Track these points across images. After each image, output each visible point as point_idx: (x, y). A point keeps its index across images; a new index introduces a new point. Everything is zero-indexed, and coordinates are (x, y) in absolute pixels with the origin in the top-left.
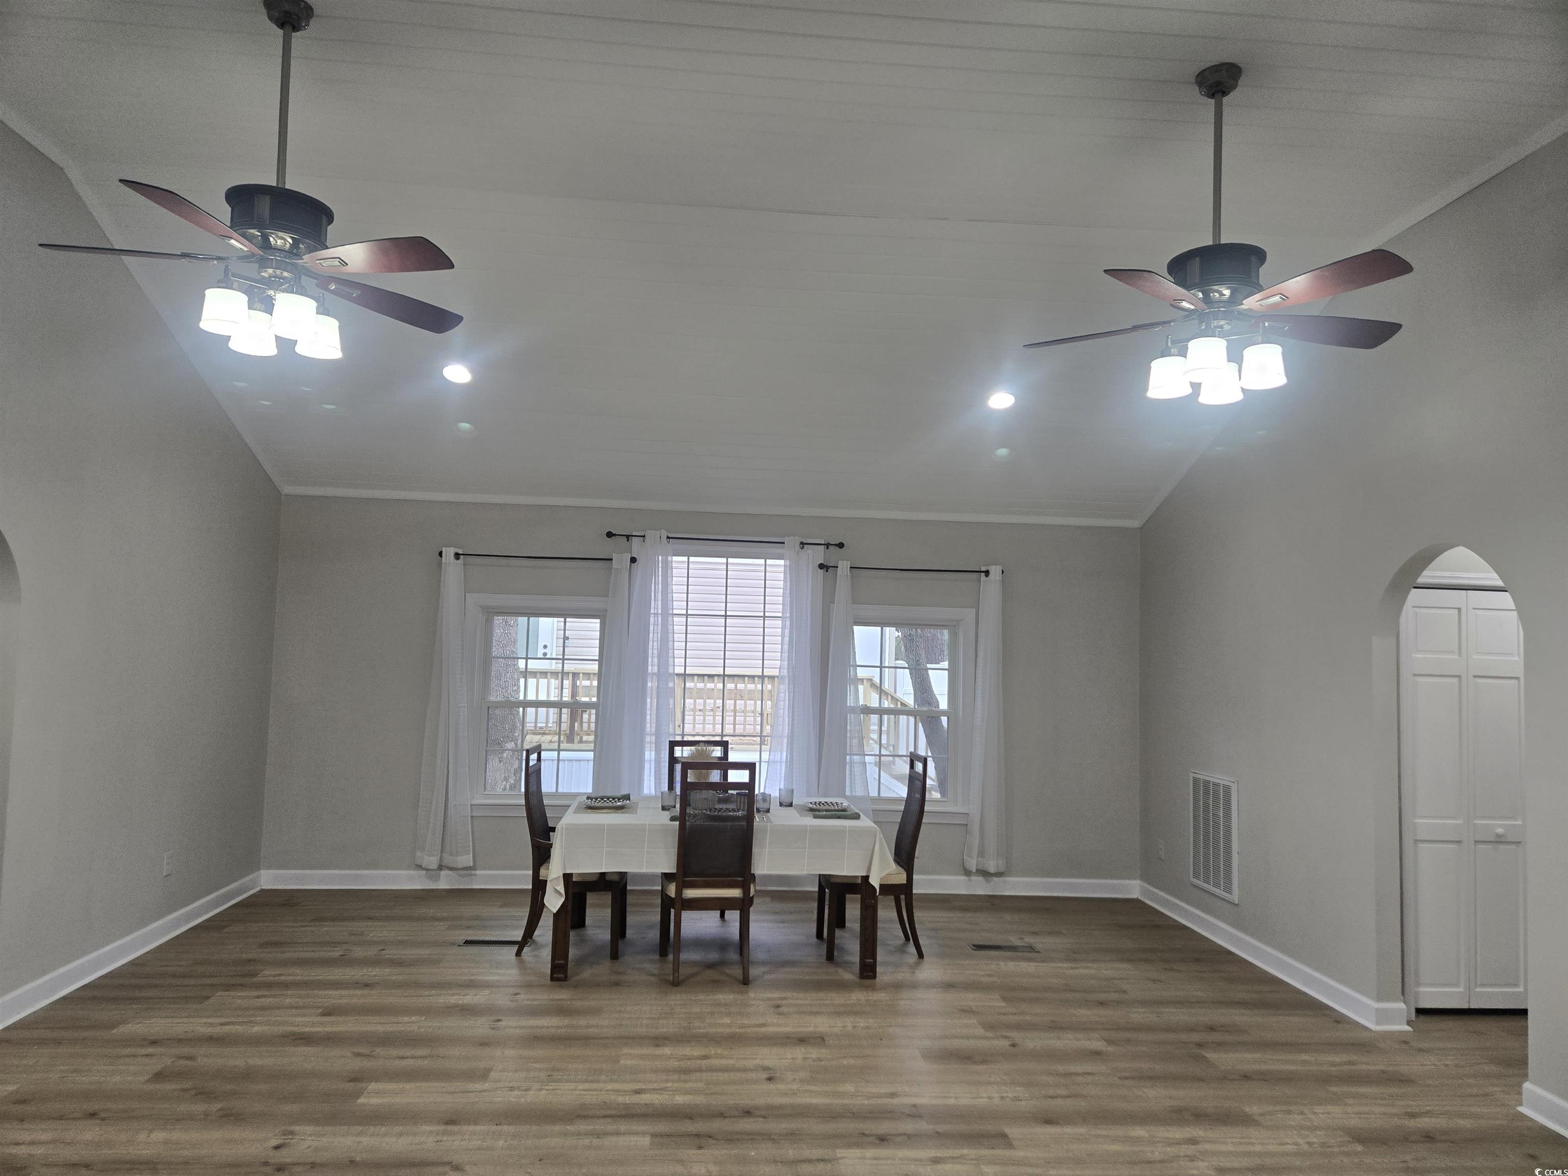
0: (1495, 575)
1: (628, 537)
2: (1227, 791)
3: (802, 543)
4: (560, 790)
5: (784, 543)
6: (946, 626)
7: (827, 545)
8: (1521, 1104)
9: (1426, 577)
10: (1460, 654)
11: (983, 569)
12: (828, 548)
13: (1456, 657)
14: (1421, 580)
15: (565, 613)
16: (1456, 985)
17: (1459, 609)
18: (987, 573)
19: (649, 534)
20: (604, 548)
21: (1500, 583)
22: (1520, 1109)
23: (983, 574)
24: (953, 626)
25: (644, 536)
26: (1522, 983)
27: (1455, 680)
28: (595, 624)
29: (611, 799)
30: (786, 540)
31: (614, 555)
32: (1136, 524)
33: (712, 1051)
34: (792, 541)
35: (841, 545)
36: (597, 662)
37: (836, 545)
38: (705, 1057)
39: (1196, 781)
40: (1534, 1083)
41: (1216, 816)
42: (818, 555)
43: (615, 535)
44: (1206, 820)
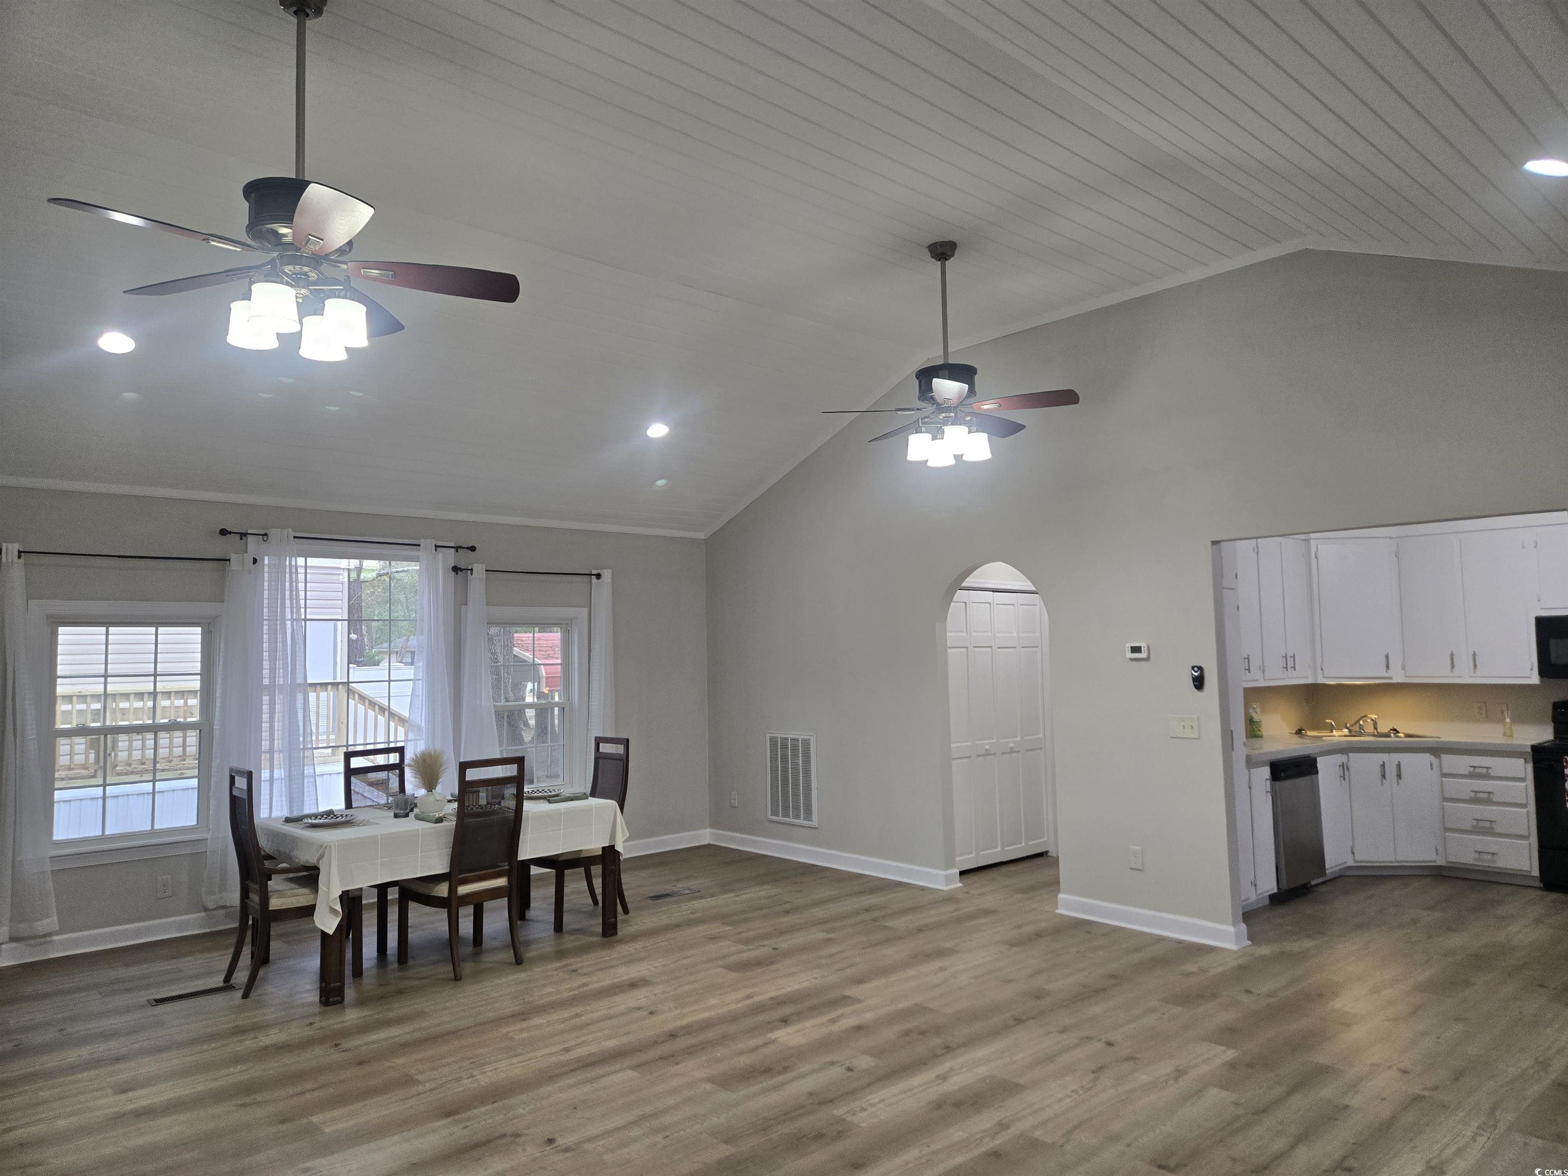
0: (1030, 584)
1: (243, 535)
2: (806, 744)
3: (436, 546)
4: (156, 827)
5: (419, 545)
6: (557, 624)
7: (457, 548)
8: (1057, 908)
9: (968, 582)
10: (967, 633)
11: (594, 572)
12: (457, 551)
13: (965, 634)
14: (964, 584)
15: (155, 621)
16: (971, 853)
17: (965, 603)
18: (598, 576)
19: (274, 533)
20: (218, 547)
21: (1033, 588)
22: (1058, 911)
23: (594, 578)
24: (566, 626)
25: (266, 535)
26: (1045, 836)
27: (965, 650)
28: (195, 634)
29: (325, 816)
30: (422, 542)
31: (232, 554)
32: (702, 535)
33: (578, 1010)
34: (427, 544)
35: (473, 549)
36: (199, 677)
37: (468, 548)
38: (577, 1016)
39: (773, 741)
40: (1064, 893)
41: (795, 765)
42: (449, 558)
43: (230, 533)
44: (785, 770)
